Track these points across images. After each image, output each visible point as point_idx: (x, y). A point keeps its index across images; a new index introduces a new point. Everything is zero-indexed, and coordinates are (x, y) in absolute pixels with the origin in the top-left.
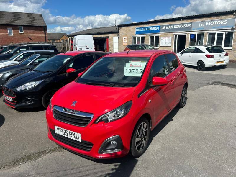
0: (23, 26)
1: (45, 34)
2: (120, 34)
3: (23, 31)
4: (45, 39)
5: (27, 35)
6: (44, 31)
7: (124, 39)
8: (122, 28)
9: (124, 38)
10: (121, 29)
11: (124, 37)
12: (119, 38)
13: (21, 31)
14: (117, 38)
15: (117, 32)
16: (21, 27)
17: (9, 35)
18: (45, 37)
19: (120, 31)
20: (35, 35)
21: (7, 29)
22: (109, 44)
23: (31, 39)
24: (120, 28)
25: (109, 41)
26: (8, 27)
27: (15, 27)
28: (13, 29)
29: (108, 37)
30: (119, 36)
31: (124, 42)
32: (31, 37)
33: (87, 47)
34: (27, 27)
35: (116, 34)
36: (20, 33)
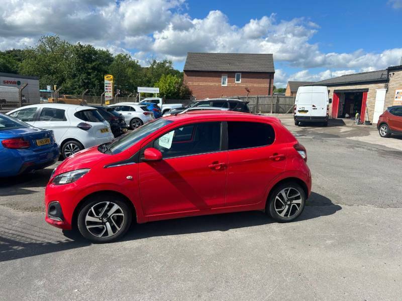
0: (242, 72)
1: (270, 83)
2: (391, 84)
3: (240, 80)
4: (268, 91)
5: (244, 85)
6: (269, 80)
7: (396, 93)
8: (396, 73)
9: (398, 93)
10: (393, 74)
11: (397, 91)
12: (387, 91)
13: (238, 80)
14: (384, 91)
15: (386, 81)
16: (238, 73)
17: (222, 85)
18: (270, 87)
19: (391, 79)
20: (256, 85)
21: (221, 77)
22: (367, 102)
23: (248, 91)
24: (391, 73)
25: (368, 96)
26: (222, 75)
27: (231, 74)
28: (228, 77)
29: (367, 90)
30: (388, 88)
31: (396, 100)
32: (249, 89)
33: (313, 106)
34: (247, 75)
35: (383, 85)
36: (236, 82)
